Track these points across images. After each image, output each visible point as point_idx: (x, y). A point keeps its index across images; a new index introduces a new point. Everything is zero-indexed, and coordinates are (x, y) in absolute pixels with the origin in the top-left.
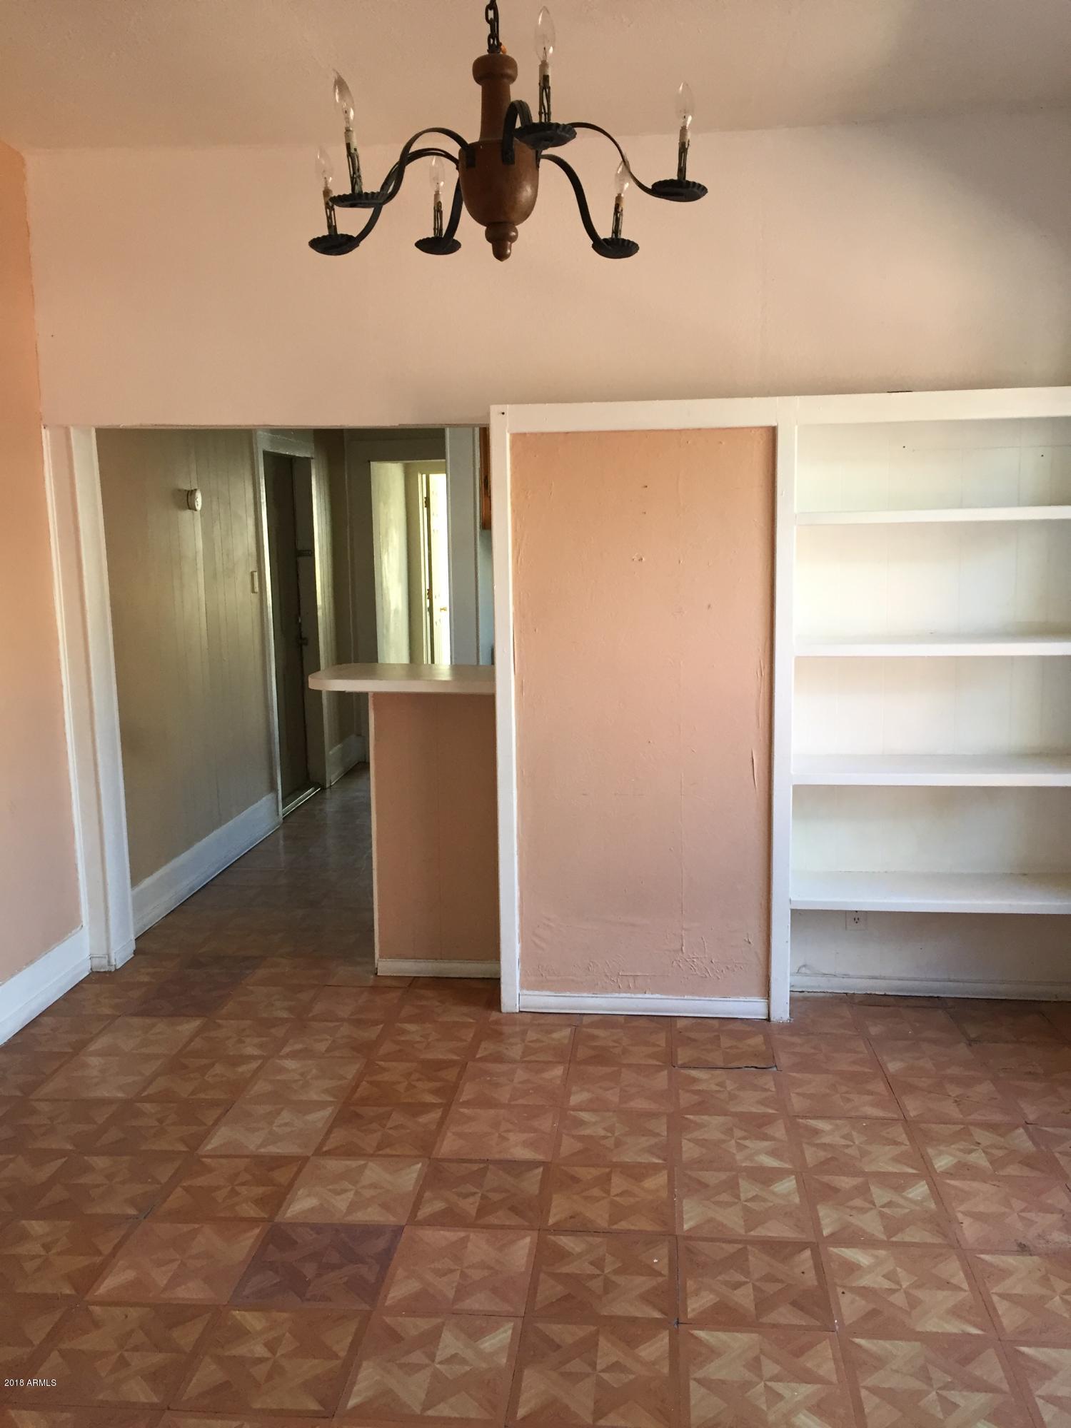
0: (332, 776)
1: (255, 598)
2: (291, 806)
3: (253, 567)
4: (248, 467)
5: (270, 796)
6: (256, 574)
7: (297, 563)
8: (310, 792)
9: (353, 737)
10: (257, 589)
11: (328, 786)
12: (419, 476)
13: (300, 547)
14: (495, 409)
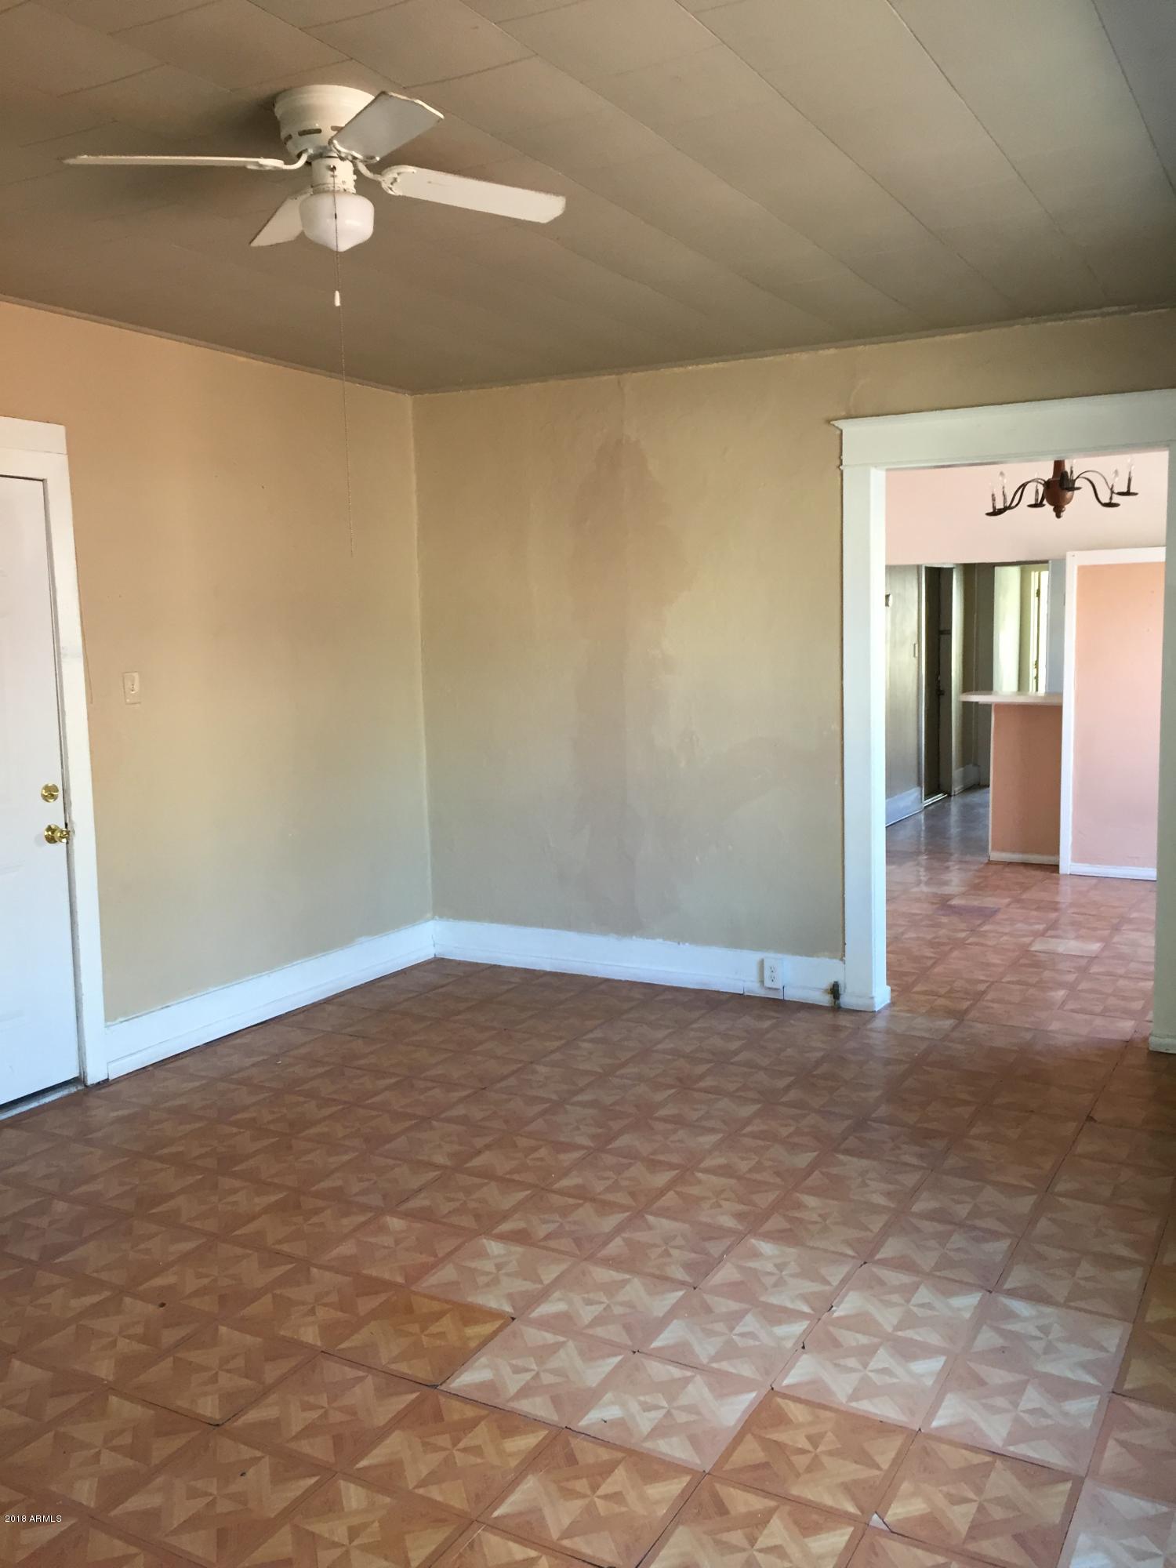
0: (956, 788)
1: (915, 661)
2: (929, 801)
3: (915, 640)
4: (916, 577)
5: (918, 788)
6: (917, 646)
7: (939, 640)
8: (940, 797)
9: (971, 766)
10: (917, 655)
11: (953, 794)
12: (1033, 573)
13: (942, 628)
14: (1069, 555)
